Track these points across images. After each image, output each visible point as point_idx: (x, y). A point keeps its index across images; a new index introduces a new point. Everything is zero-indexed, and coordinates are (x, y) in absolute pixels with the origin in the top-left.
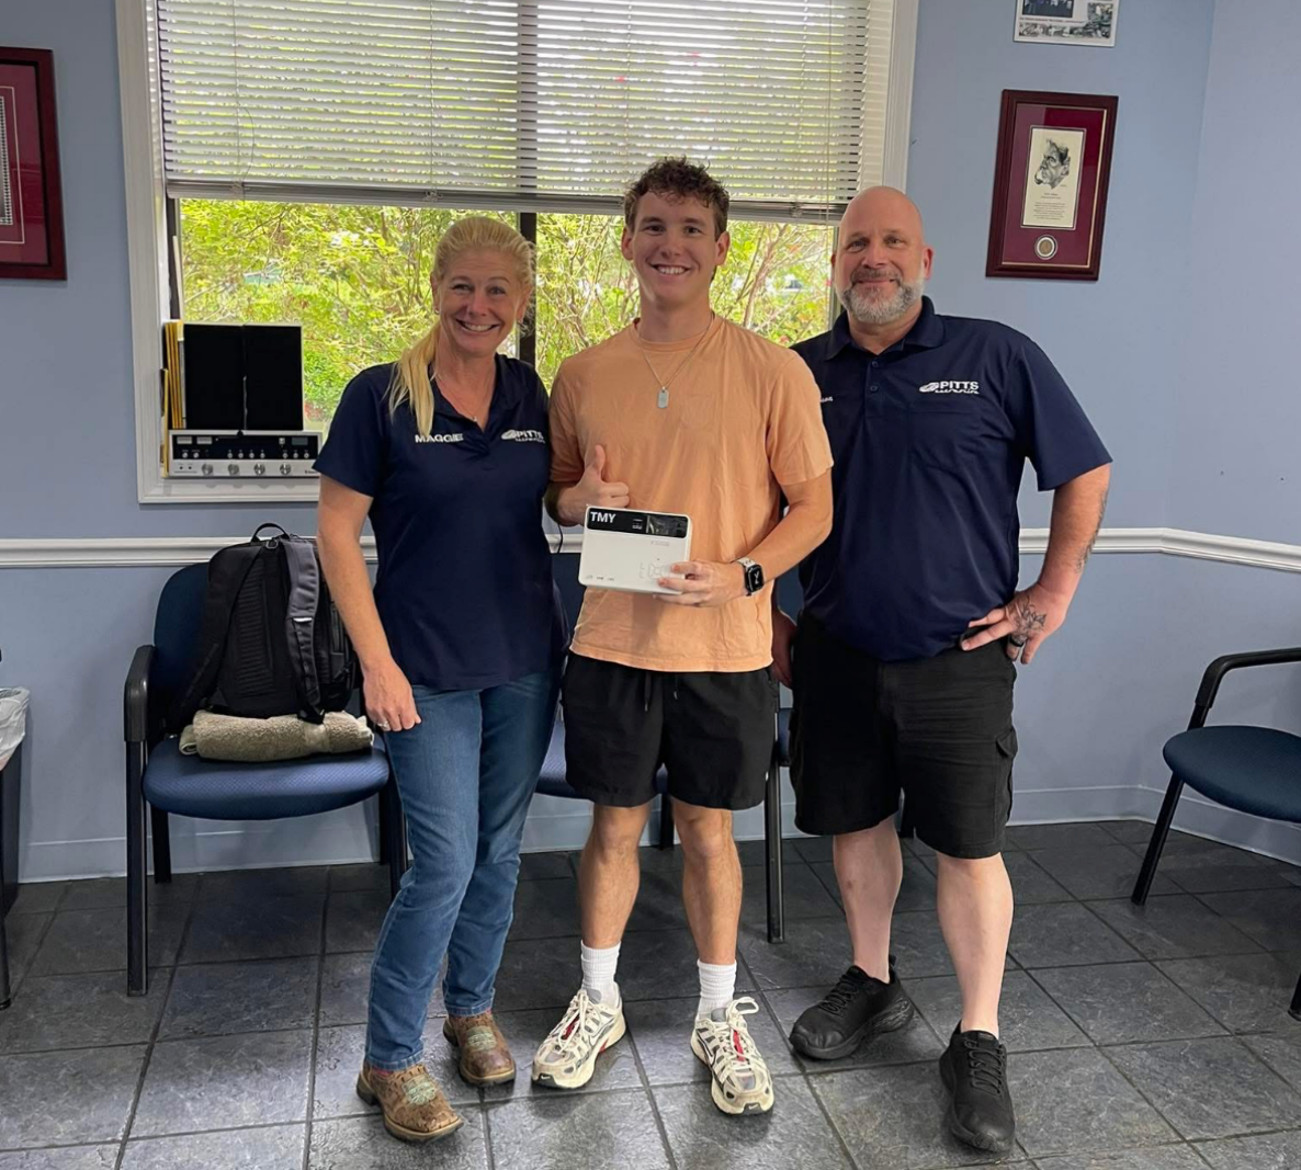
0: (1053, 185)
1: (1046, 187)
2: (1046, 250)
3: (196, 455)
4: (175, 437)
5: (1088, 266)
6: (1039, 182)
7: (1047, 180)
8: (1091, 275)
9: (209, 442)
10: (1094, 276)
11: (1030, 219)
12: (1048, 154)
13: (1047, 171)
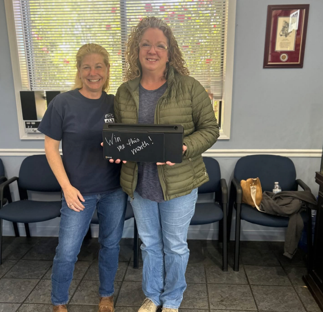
0: (286, 36)
1: (284, 37)
2: (284, 58)
3: (31, 127)
4: (26, 122)
5: (299, 63)
6: (281, 35)
7: (284, 35)
8: (300, 66)
9: (34, 123)
10: (301, 66)
11: (278, 48)
12: (284, 26)
13: (284, 32)
